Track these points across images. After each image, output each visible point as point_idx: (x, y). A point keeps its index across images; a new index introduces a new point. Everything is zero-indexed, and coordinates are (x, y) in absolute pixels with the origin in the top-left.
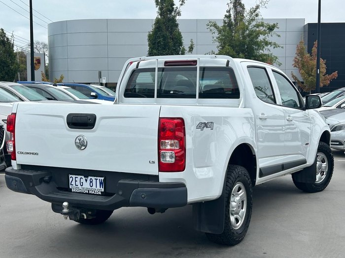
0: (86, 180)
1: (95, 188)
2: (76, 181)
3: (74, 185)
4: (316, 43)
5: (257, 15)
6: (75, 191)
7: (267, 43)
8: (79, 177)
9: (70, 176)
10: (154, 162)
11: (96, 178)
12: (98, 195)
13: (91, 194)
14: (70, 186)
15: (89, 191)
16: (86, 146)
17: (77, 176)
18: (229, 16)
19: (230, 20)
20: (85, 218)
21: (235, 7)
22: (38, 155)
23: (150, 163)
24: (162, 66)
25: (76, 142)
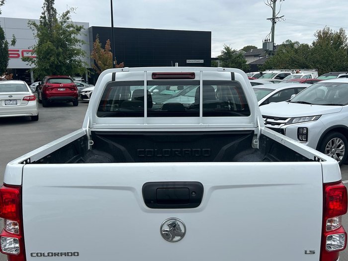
4: (108, 41)
5: (68, 18)
7: (77, 41)
18: (44, 18)
19: (45, 21)
21: (48, 10)
22: (78, 255)
23: (306, 253)
24: (150, 79)
25: (163, 229)
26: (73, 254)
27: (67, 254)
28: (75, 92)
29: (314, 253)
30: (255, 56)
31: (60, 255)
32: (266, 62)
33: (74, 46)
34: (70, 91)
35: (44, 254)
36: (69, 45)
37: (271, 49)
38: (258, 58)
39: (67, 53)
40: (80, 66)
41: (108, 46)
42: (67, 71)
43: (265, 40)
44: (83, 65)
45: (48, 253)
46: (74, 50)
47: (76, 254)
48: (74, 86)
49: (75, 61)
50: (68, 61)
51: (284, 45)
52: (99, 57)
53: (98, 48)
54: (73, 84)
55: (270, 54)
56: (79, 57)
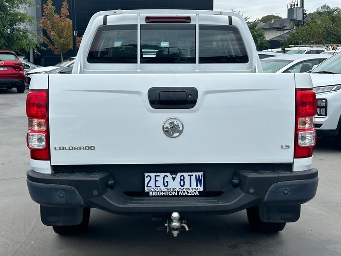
0: (174, 179)
1: (189, 187)
2: (156, 181)
3: (153, 187)
4: (65, 3)
6: (154, 194)
8: (162, 175)
9: (146, 175)
10: (288, 147)
11: (190, 174)
12: (194, 196)
13: (182, 196)
14: (146, 189)
15: (178, 192)
16: (181, 132)
17: (158, 174)
20: (187, 229)
22: (94, 149)
23: (282, 148)
24: (144, 23)
25: (164, 127)
26: (90, 148)
27: (84, 148)
28: (21, 72)
29: (289, 147)
30: (278, 29)
31: (79, 149)
32: (291, 35)
33: (16, 9)
34: (14, 72)
35: (65, 148)
36: (10, 7)
37: (300, 18)
38: (282, 33)
39: (8, 19)
40: (26, 38)
41: (64, 10)
42: (7, 44)
43: (291, 6)
44: (30, 36)
45: (69, 148)
46: (17, 15)
47: (93, 148)
48: (19, 65)
49: (18, 30)
50: (9, 31)
51: (318, 13)
52: (52, 25)
53: (51, 14)
54: (18, 62)
55: (298, 25)
56: (25, 24)
